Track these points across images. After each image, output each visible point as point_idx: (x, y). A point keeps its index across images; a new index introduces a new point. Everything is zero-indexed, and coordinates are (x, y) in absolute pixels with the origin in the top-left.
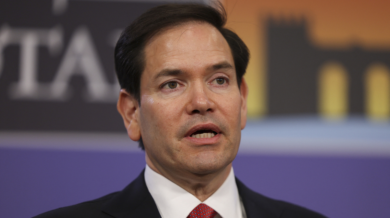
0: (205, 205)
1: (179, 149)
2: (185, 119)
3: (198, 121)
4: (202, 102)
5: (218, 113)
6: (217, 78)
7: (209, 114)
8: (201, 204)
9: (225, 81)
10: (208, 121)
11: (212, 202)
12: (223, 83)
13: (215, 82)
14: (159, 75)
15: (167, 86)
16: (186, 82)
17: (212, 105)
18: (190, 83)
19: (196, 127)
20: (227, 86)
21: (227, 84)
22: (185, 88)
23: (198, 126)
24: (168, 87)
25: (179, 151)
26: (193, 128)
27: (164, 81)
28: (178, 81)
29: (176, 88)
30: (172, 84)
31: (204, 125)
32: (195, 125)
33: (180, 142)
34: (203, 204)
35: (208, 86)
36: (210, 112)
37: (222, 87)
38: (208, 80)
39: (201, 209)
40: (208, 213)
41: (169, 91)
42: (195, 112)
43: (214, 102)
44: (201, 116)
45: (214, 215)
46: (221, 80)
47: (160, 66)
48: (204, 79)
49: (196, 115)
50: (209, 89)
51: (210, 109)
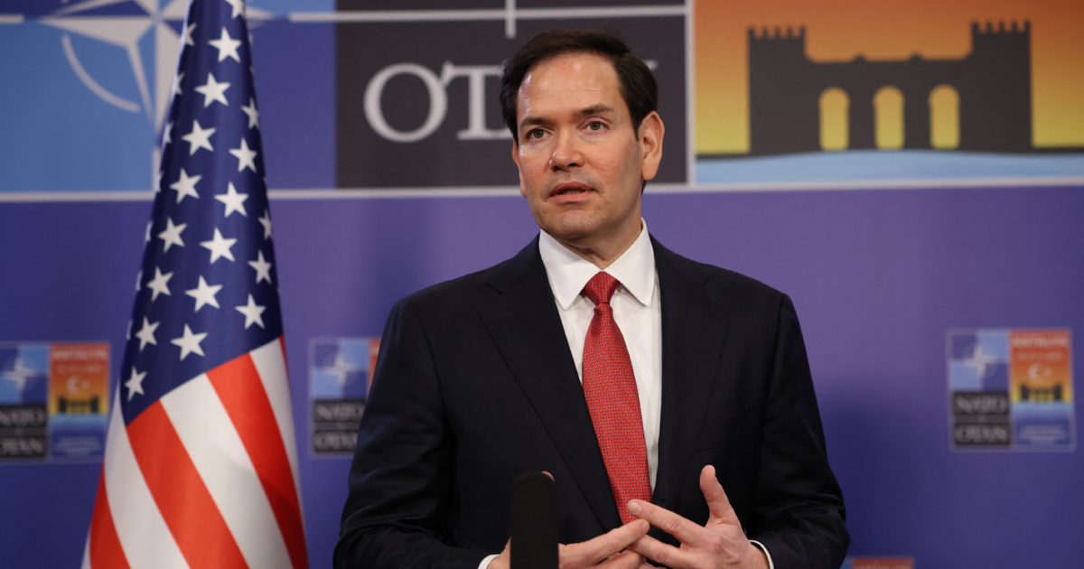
0: (604, 273)
2: (549, 175)
3: (562, 180)
4: (562, 157)
5: (586, 167)
6: (589, 124)
7: (573, 169)
8: (600, 273)
9: (602, 127)
10: (574, 178)
11: (615, 270)
12: (599, 128)
13: (589, 129)
15: (533, 136)
16: (552, 129)
17: (576, 159)
18: (556, 132)
21: (606, 129)
22: (552, 137)
23: (561, 185)
24: (535, 137)
25: (546, 213)
26: (556, 187)
27: (529, 130)
28: (545, 130)
29: (541, 138)
30: (538, 133)
31: (565, 183)
32: (557, 184)
33: (545, 203)
35: (580, 133)
36: (576, 168)
37: (597, 134)
38: (581, 127)
39: (600, 278)
40: (609, 284)
41: (536, 142)
42: (557, 168)
43: (581, 154)
44: (564, 173)
45: (616, 285)
46: (595, 125)
47: (525, 112)
48: (574, 127)
49: (559, 171)
50: (580, 137)
51: (573, 165)
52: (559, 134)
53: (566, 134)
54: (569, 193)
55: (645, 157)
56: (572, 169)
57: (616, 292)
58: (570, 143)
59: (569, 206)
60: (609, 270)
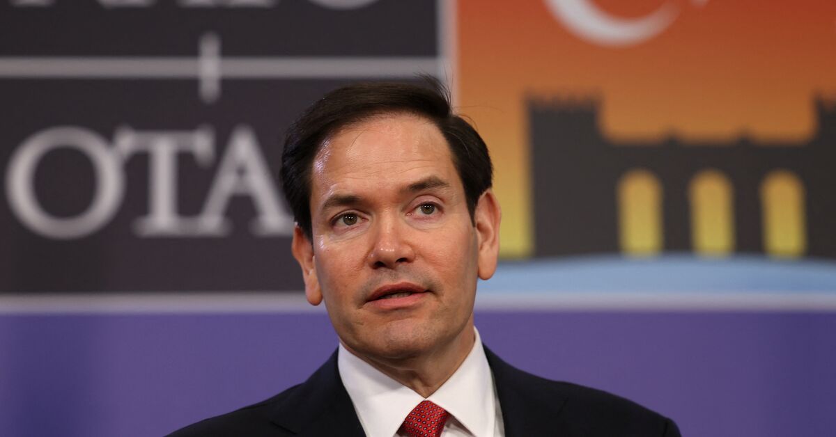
1: (361, 322)
2: (367, 275)
3: (386, 280)
4: (388, 249)
5: (418, 263)
6: (421, 205)
8: (423, 403)
9: (436, 210)
10: (403, 277)
11: (443, 398)
12: (433, 211)
13: (419, 212)
14: (327, 205)
15: (341, 221)
16: (368, 213)
17: (407, 251)
18: (374, 216)
19: (381, 289)
20: (440, 216)
21: (440, 213)
22: (368, 224)
23: (385, 287)
24: (343, 223)
25: (362, 324)
26: (378, 291)
27: (334, 215)
28: (359, 213)
29: (355, 225)
30: (350, 219)
31: (393, 285)
32: (381, 286)
33: (361, 311)
34: (428, 401)
35: (407, 218)
36: (405, 263)
37: (430, 218)
38: (408, 210)
39: (424, 410)
40: (437, 416)
41: (346, 230)
42: (380, 264)
43: (411, 246)
44: (389, 270)
45: (446, 419)
46: (428, 208)
47: (327, 189)
48: (398, 209)
49: (383, 269)
50: (407, 223)
51: (403, 260)
52: (379, 218)
53: (389, 220)
54: (396, 296)
55: (481, 248)
56: (401, 265)
57: (445, 428)
58: (396, 232)
59: (396, 313)
60: (435, 399)
